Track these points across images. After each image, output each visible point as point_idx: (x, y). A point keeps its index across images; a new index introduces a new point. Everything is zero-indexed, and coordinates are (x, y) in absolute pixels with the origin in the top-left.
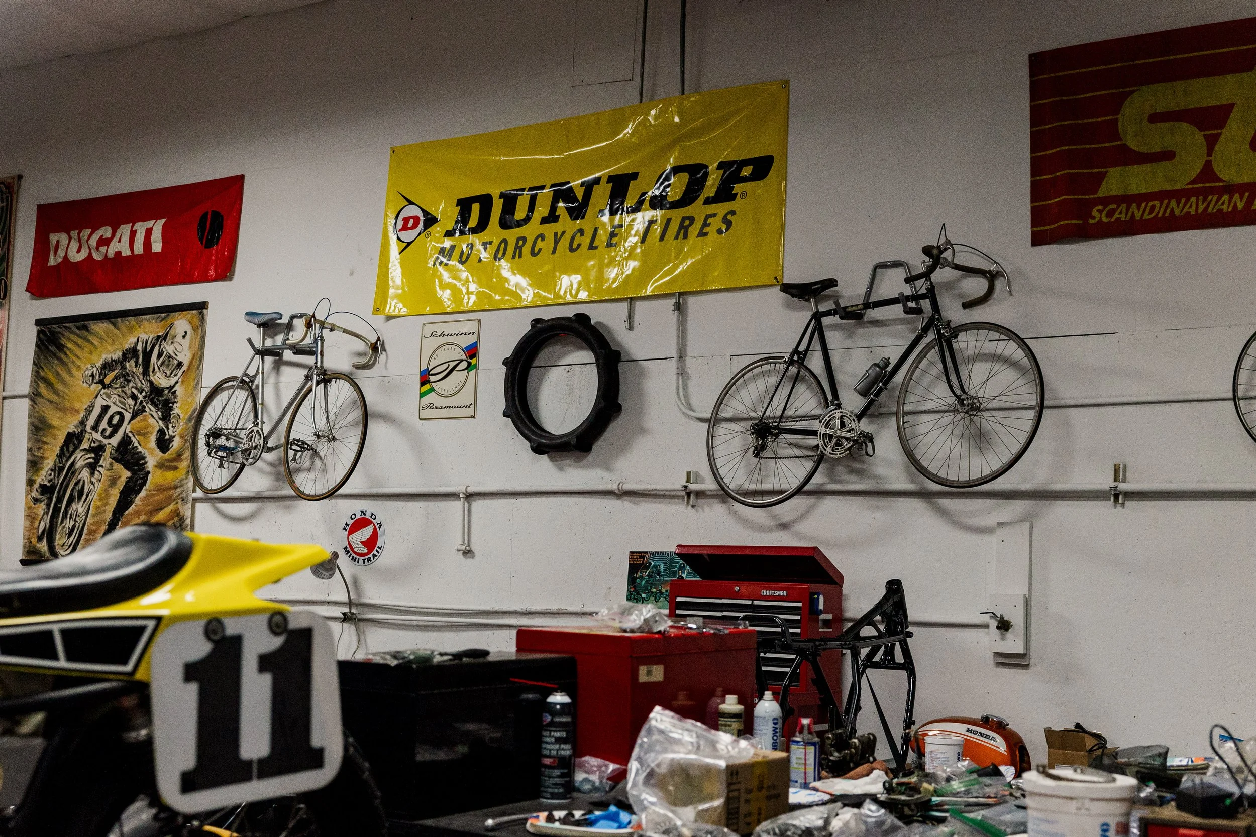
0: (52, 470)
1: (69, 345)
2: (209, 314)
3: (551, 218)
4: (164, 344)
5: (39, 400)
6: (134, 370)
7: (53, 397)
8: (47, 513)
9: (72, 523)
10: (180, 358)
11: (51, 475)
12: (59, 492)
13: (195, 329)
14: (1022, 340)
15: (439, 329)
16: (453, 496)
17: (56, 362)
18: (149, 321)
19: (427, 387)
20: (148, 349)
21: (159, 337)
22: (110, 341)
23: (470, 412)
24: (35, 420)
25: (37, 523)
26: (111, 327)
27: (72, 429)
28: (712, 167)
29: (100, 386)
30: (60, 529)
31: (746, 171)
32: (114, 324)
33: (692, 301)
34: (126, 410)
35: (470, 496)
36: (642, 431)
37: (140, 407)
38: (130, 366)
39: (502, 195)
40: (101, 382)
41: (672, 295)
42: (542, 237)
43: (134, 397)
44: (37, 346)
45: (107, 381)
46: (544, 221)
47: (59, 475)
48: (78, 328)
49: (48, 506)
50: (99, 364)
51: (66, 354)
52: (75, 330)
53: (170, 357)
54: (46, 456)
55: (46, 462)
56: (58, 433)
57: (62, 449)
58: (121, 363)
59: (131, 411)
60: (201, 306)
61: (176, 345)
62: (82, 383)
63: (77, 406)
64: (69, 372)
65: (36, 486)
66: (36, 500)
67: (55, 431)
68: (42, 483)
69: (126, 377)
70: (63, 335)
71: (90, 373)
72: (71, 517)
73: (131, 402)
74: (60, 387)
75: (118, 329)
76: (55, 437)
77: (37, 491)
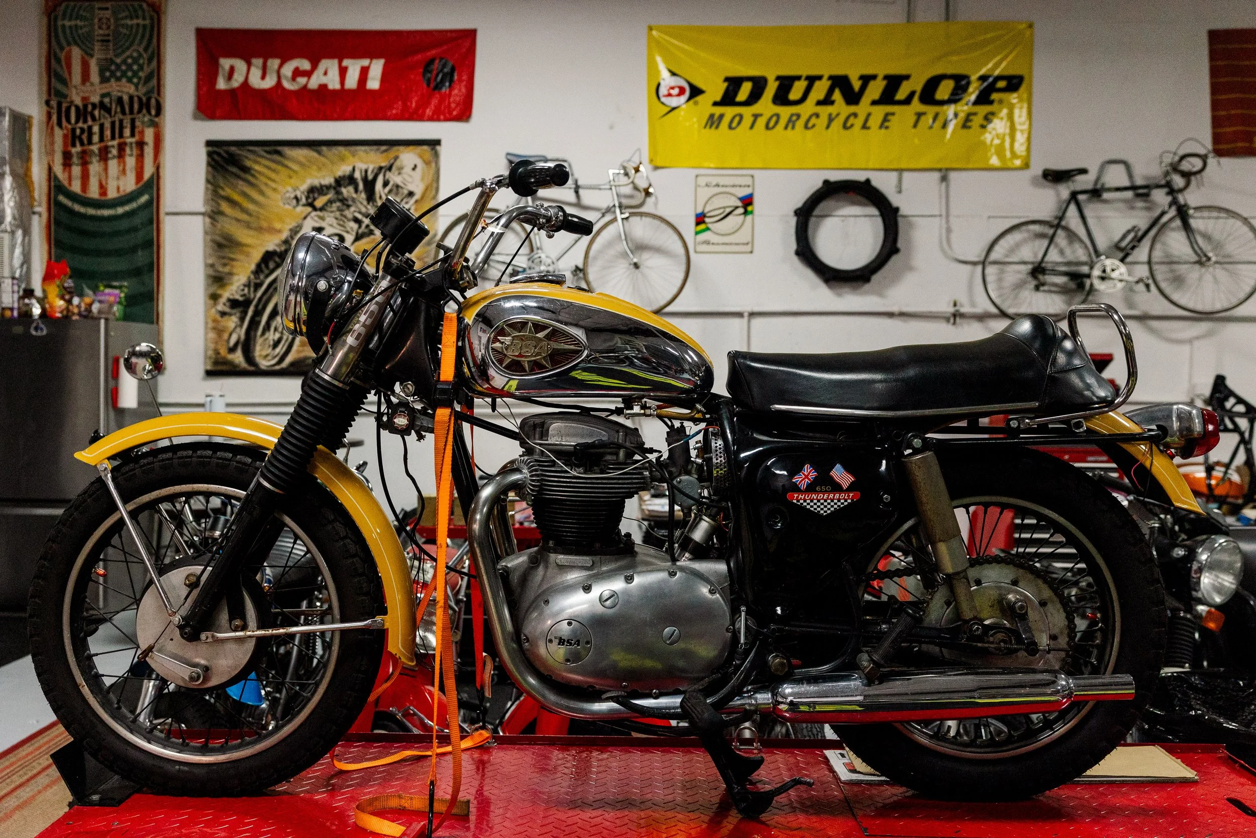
0: (245, 285)
1: (257, 167)
2: (443, 150)
3: (827, 101)
4: (388, 175)
5: (220, 218)
6: (354, 196)
7: (244, 217)
8: (241, 326)
9: (277, 335)
10: (411, 188)
11: (243, 290)
12: (257, 306)
13: (427, 163)
14: (1246, 219)
15: (714, 181)
16: (739, 315)
17: (241, 183)
18: (365, 151)
19: (702, 227)
20: (370, 177)
21: (381, 168)
22: (315, 167)
23: (748, 248)
24: (218, 239)
25: (226, 336)
26: (315, 154)
27: (271, 247)
28: (974, 78)
29: (309, 209)
30: (260, 341)
31: (1001, 84)
32: (319, 153)
33: (953, 175)
34: (348, 232)
35: (752, 315)
36: (910, 268)
37: (366, 231)
38: (348, 192)
39: (778, 78)
40: (311, 205)
41: (940, 170)
42: (817, 115)
43: (356, 220)
44: (209, 164)
45: (319, 203)
46: (819, 103)
47: (256, 290)
48: (268, 152)
49: (242, 319)
50: (304, 187)
51: (253, 176)
52: (265, 154)
53: (398, 186)
54: (235, 271)
55: (236, 278)
56: (250, 250)
57: (259, 266)
58: (335, 188)
59: (354, 234)
60: (434, 144)
61: (405, 176)
62: (281, 204)
63: (278, 226)
64: (262, 193)
65: (223, 300)
66: (223, 314)
67: (245, 249)
68: (231, 297)
69: (345, 203)
70: (247, 158)
71: (292, 196)
72: (276, 329)
73: (355, 226)
74: (251, 207)
75: (323, 156)
76: (248, 255)
77: (224, 304)
